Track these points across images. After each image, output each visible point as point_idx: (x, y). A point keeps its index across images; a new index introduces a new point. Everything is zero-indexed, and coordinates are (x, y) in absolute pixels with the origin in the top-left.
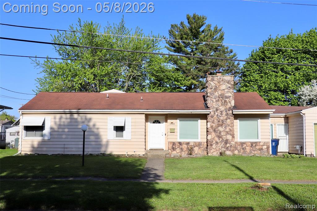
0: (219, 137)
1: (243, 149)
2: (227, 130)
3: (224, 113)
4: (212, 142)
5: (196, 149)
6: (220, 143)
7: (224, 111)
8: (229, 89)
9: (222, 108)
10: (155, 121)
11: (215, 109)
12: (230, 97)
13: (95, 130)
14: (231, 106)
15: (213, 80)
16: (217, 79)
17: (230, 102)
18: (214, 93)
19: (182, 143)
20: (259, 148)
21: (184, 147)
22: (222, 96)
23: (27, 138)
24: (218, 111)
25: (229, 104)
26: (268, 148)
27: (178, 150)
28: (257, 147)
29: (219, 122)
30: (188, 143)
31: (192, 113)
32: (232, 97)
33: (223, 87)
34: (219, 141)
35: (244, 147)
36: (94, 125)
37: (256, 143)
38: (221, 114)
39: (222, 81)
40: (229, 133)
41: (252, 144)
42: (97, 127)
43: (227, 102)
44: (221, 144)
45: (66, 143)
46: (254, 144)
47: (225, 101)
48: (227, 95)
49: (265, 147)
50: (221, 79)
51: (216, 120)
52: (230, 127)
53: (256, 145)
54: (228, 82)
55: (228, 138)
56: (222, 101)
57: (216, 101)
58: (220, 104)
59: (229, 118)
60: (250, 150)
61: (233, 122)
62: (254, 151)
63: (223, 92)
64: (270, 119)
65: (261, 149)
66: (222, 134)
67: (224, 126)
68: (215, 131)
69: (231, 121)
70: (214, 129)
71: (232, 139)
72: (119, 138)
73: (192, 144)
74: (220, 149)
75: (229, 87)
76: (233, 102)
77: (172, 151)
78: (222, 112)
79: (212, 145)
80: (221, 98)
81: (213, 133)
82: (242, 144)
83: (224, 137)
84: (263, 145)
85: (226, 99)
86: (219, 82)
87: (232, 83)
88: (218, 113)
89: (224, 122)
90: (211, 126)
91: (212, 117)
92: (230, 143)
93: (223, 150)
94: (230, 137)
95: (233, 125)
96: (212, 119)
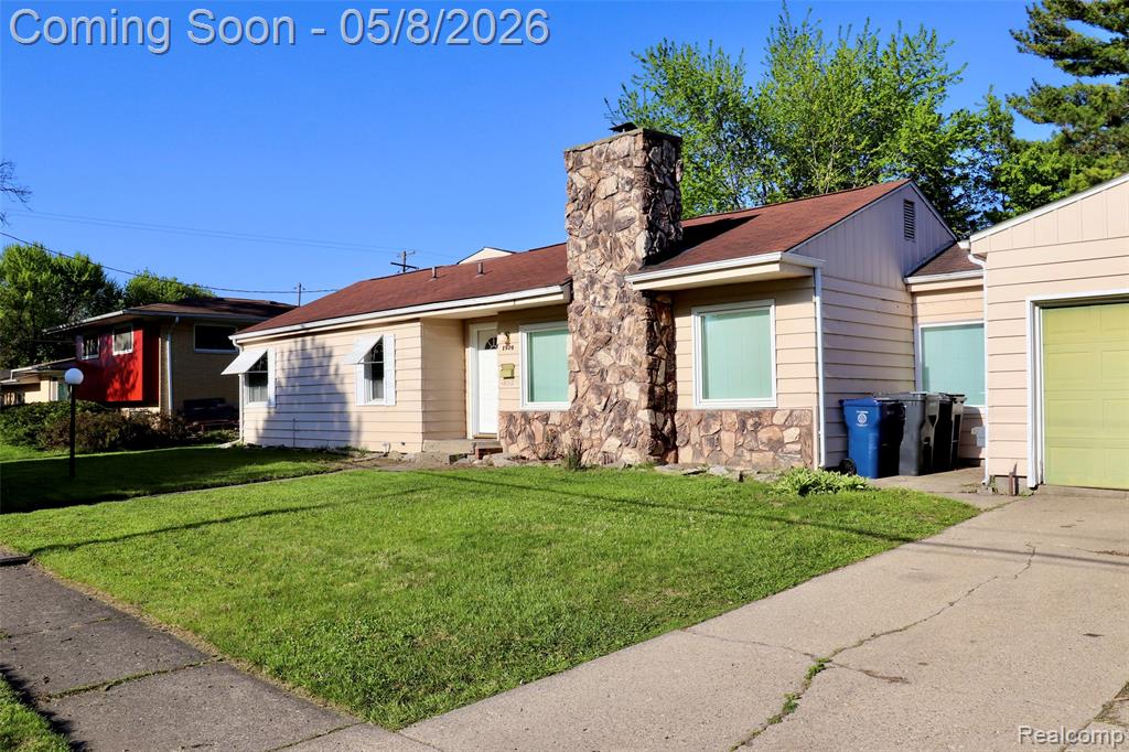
0: (601, 390)
1: (711, 441)
2: (626, 362)
3: (614, 292)
4: (579, 411)
6: (602, 416)
7: (614, 284)
8: (627, 188)
9: (607, 274)
10: (490, 340)
11: (585, 281)
12: (632, 220)
14: (637, 259)
15: (579, 164)
16: (591, 157)
17: (632, 245)
18: (581, 216)
19: (530, 415)
20: (770, 439)
22: (611, 223)
23: (250, 405)
24: (597, 287)
25: (629, 254)
26: (806, 435)
27: (522, 442)
28: (764, 435)
29: (598, 329)
30: (545, 418)
32: (637, 223)
33: (608, 185)
34: (598, 408)
35: (712, 432)
37: (758, 413)
38: (606, 298)
39: (608, 160)
40: (629, 372)
41: (744, 416)
43: (621, 247)
44: (605, 420)
45: (298, 417)
46: (750, 422)
47: (616, 240)
48: (621, 214)
49: (791, 434)
50: (601, 155)
51: (588, 325)
52: (633, 350)
53: (757, 425)
54: (626, 161)
55: (626, 396)
56: (605, 242)
57: (589, 246)
58: (600, 259)
59: (631, 312)
60: (737, 447)
61: (643, 325)
62: (752, 450)
63: (608, 205)
64: (817, 299)
65: (776, 445)
66: (608, 381)
67: (614, 346)
68: (587, 367)
69: (635, 325)
70: (585, 361)
71: (640, 398)
72: (377, 402)
73: (556, 419)
74: (602, 441)
75: (630, 182)
76: (641, 240)
77: (508, 445)
78: (606, 288)
79: (580, 424)
80: (603, 233)
81: (582, 377)
82: (706, 418)
83: (615, 390)
84: (785, 426)
85: (619, 235)
86: (598, 168)
87: (638, 162)
88: (596, 294)
89: (615, 330)
90: (577, 350)
91: (580, 311)
92: (633, 416)
93: (612, 444)
94: (634, 393)
95: (642, 338)
96: (579, 319)
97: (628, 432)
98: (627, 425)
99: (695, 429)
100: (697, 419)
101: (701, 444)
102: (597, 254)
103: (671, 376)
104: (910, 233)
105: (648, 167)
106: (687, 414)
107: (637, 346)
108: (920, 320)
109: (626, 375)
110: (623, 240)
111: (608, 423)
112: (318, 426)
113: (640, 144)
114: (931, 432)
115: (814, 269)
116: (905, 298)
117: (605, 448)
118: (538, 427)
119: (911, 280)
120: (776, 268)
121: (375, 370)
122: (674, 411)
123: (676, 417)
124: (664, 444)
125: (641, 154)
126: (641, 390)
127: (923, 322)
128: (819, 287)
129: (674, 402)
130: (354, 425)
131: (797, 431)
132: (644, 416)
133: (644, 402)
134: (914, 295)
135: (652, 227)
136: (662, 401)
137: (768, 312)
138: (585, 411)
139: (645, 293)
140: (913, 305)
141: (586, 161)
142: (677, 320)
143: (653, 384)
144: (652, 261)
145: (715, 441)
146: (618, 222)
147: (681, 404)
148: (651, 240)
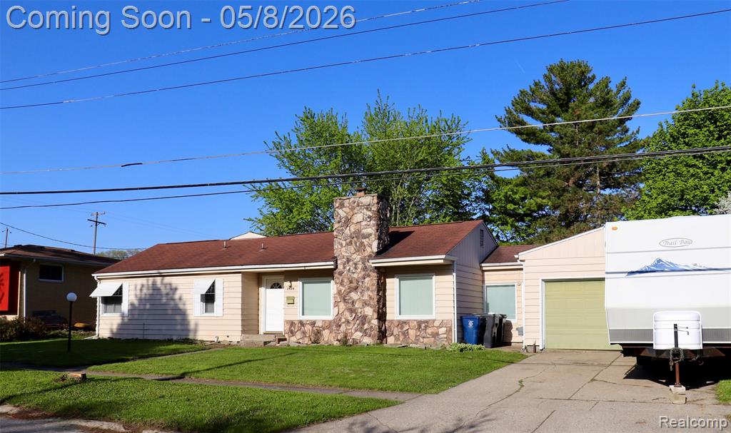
0: (352, 311)
1: (404, 334)
2: (365, 298)
3: (360, 266)
4: (340, 320)
5: (326, 333)
6: (353, 322)
7: (360, 263)
8: (369, 220)
9: (357, 257)
10: (274, 284)
11: (345, 260)
12: (370, 235)
14: (373, 252)
15: (342, 206)
16: (349, 203)
17: (370, 246)
18: (343, 230)
19: (304, 322)
20: (432, 333)
22: (358, 235)
23: (105, 315)
24: (351, 263)
25: (369, 249)
26: (449, 332)
27: (299, 335)
28: (429, 331)
29: (351, 282)
30: (313, 323)
31: (306, 268)
32: (373, 236)
33: (358, 217)
35: (404, 329)
37: (427, 322)
38: (356, 268)
39: (358, 205)
40: (368, 302)
41: (420, 323)
43: (364, 246)
45: (145, 322)
46: (423, 325)
47: (362, 243)
48: (364, 231)
49: (442, 330)
50: (355, 202)
51: (346, 281)
52: (370, 293)
53: (426, 327)
54: (368, 207)
55: (366, 313)
56: (356, 243)
57: (347, 244)
58: (353, 251)
59: (369, 276)
60: (416, 336)
61: (375, 282)
62: (424, 337)
63: (358, 226)
64: (454, 274)
65: (435, 335)
66: (356, 306)
67: (359, 290)
68: (344, 300)
69: (371, 281)
70: (343, 297)
71: (373, 315)
72: (208, 314)
73: (319, 324)
74: (352, 334)
75: (369, 217)
76: (375, 244)
77: (290, 337)
78: (356, 264)
79: (340, 326)
80: (355, 239)
81: (342, 305)
82: (401, 324)
83: (360, 310)
84: (439, 327)
85: (364, 240)
86: (352, 209)
87: (374, 208)
88: (351, 266)
89: (360, 283)
90: (339, 292)
91: (341, 274)
92: (369, 322)
93: (358, 335)
94: (369, 311)
95: (375, 287)
96: (341, 278)
97: (367, 329)
98: (366, 326)
99: (396, 329)
100: (397, 324)
101: (399, 335)
102: (352, 248)
103: (384, 305)
104: (482, 245)
105: (378, 211)
106: (392, 321)
107: (372, 291)
108: (486, 282)
109: (365, 304)
110: (366, 243)
111: (356, 326)
112: (164, 327)
113: (376, 201)
114: (495, 330)
115: (453, 261)
116: (480, 272)
117: (354, 337)
118: (308, 328)
119: (483, 265)
120: (442, 261)
121: (209, 298)
122: (385, 320)
123: (386, 323)
124: (382, 335)
125: (376, 205)
126: (374, 311)
127: (487, 283)
128: (455, 269)
129: (385, 317)
130: (192, 327)
131: (445, 329)
132: (375, 322)
133: (376, 316)
134: (483, 271)
135: (379, 239)
136: (382, 316)
137: (432, 278)
138: (343, 320)
139: (376, 268)
140: (483, 276)
141: (347, 205)
142: (387, 280)
143: (379, 308)
144: (381, 253)
145: (405, 334)
146: (363, 234)
147: (388, 317)
148: (379, 244)
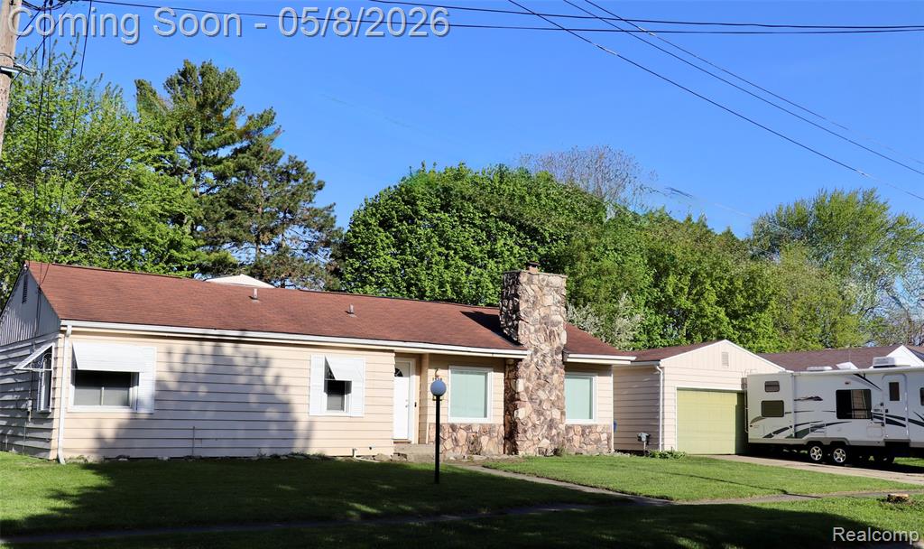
2: (553, 398)
3: (549, 360)
4: (526, 425)
5: (484, 440)
6: (540, 428)
7: (549, 355)
8: (558, 305)
9: (545, 348)
11: (533, 350)
12: (560, 323)
13: (279, 392)
14: (562, 344)
15: (530, 282)
16: (539, 281)
17: (559, 336)
18: (531, 312)
19: (458, 426)
20: (595, 439)
21: (462, 435)
22: (546, 321)
23: (78, 408)
24: (539, 354)
25: (557, 340)
26: (609, 439)
27: (449, 443)
28: (593, 437)
29: (539, 378)
30: (468, 428)
32: (562, 325)
33: (549, 300)
34: (537, 423)
35: (569, 436)
36: (278, 377)
37: (590, 427)
38: (544, 361)
39: (547, 285)
40: (555, 404)
41: (584, 428)
42: (284, 381)
43: (554, 335)
44: (542, 430)
45: (198, 425)
46: (587, 430)
47: (552, 332)
48: (554, 318)
49: (604, 436)
50: (544, 281)
51: (533, 375)
52: (558, 392)
53: (589, 432)
54: (557, 290)
55: (553, 416)
56: (545, 331)
57: (536, 331)
58: (542, 339)
59: (557, 372)
60: (581, 443)
62: (587, 445)
63: (549, 311)
64: (612, 375)
65: (598, 441)
66: (544, 407)
67: (547, 389)
68: (531, 399)
69: (560, 378)
70: (530, 396)
71: (561, 418)
73: (476, 429)
74: (540, 442)
75: (559, 302)
76: (565, 335)
78: (544, 356)
79: (526, 432)
80: (544, 325)
81: (530, 405)
82: (566, 429)
83: (548, 413)
84: (601, 433)
85: (553, 329)
86: (542, 288)
88: (539, 358)
89: (549, 380)
90: (526, 389)
91: (526, 366)
92: (557, 427)
93: (545, 443)
94: (557, 415)
95: (562, 386)
96: (528, 371)
97: (554, 436)
98: (554, 432)
102: (543, 337)
107: (560, 390)
109: (553, 405)
110: (556, 332)
111: (544, 431)
112: (241, 434)
113: (565, 283)
117: (540, 445)
125: (565, 289)
126: (562, 414)
131: (606, 435)
133: (564, 420)
137: (591, 378)
138: (530, 424)
141: (535, 281)
145: (570, 441)
146: (552, 321)
